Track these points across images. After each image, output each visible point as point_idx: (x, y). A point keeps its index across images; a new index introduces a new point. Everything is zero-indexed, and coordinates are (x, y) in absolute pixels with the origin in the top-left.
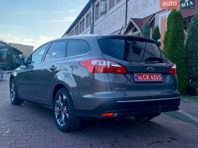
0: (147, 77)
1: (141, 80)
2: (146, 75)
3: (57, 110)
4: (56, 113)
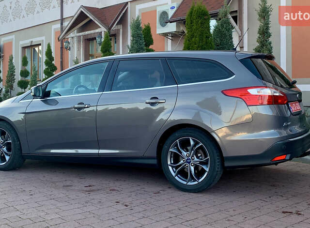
1: (294, 110)
2: (293, 104)
3: (171, 163)
4: (170, 168)
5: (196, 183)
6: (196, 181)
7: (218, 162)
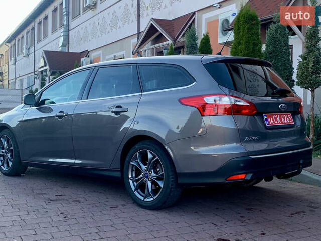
0: (278, 119)
1: (272, 123)
2: (275, 115)
3: (132, 177)
4: (131, 182)
5: (152, 199)
6: (152, 197)
7: (172, 178)
